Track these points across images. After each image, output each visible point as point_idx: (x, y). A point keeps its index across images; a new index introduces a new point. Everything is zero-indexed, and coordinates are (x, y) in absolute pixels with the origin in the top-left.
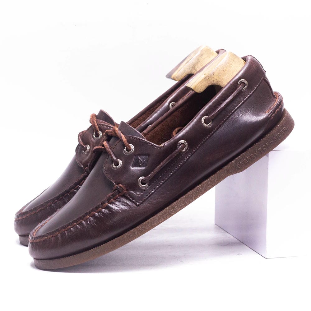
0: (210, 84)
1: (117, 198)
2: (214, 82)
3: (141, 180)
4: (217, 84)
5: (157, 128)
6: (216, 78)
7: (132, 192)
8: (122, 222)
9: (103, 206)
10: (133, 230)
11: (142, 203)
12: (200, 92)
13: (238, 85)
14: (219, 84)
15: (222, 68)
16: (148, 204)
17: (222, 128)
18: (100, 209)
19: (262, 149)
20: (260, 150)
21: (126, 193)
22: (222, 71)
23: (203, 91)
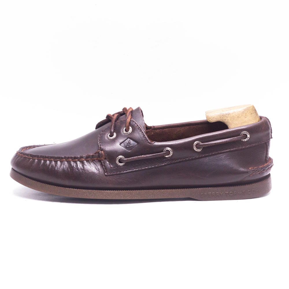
0: (221, 121)
1: (94, 160)
2: (225, 121)
3: (120, 158)
4: (226, 124)
5: (167, 129)
6: (228, 118)
7: (108, 163)
8: (86, 180)
9: (81, 159)
10: (91, 190)
11: (110, 175)
12: (210, 122)
13: (241, 134)
14: (227, 125)
15: (238, 114)
16: (114, 178)
17: (207, 159)
18: (77, 160)
19: (228, 194)
20: (226, 193)
21: (103, 160)
22: (237, 117)
23: (213, 122)
